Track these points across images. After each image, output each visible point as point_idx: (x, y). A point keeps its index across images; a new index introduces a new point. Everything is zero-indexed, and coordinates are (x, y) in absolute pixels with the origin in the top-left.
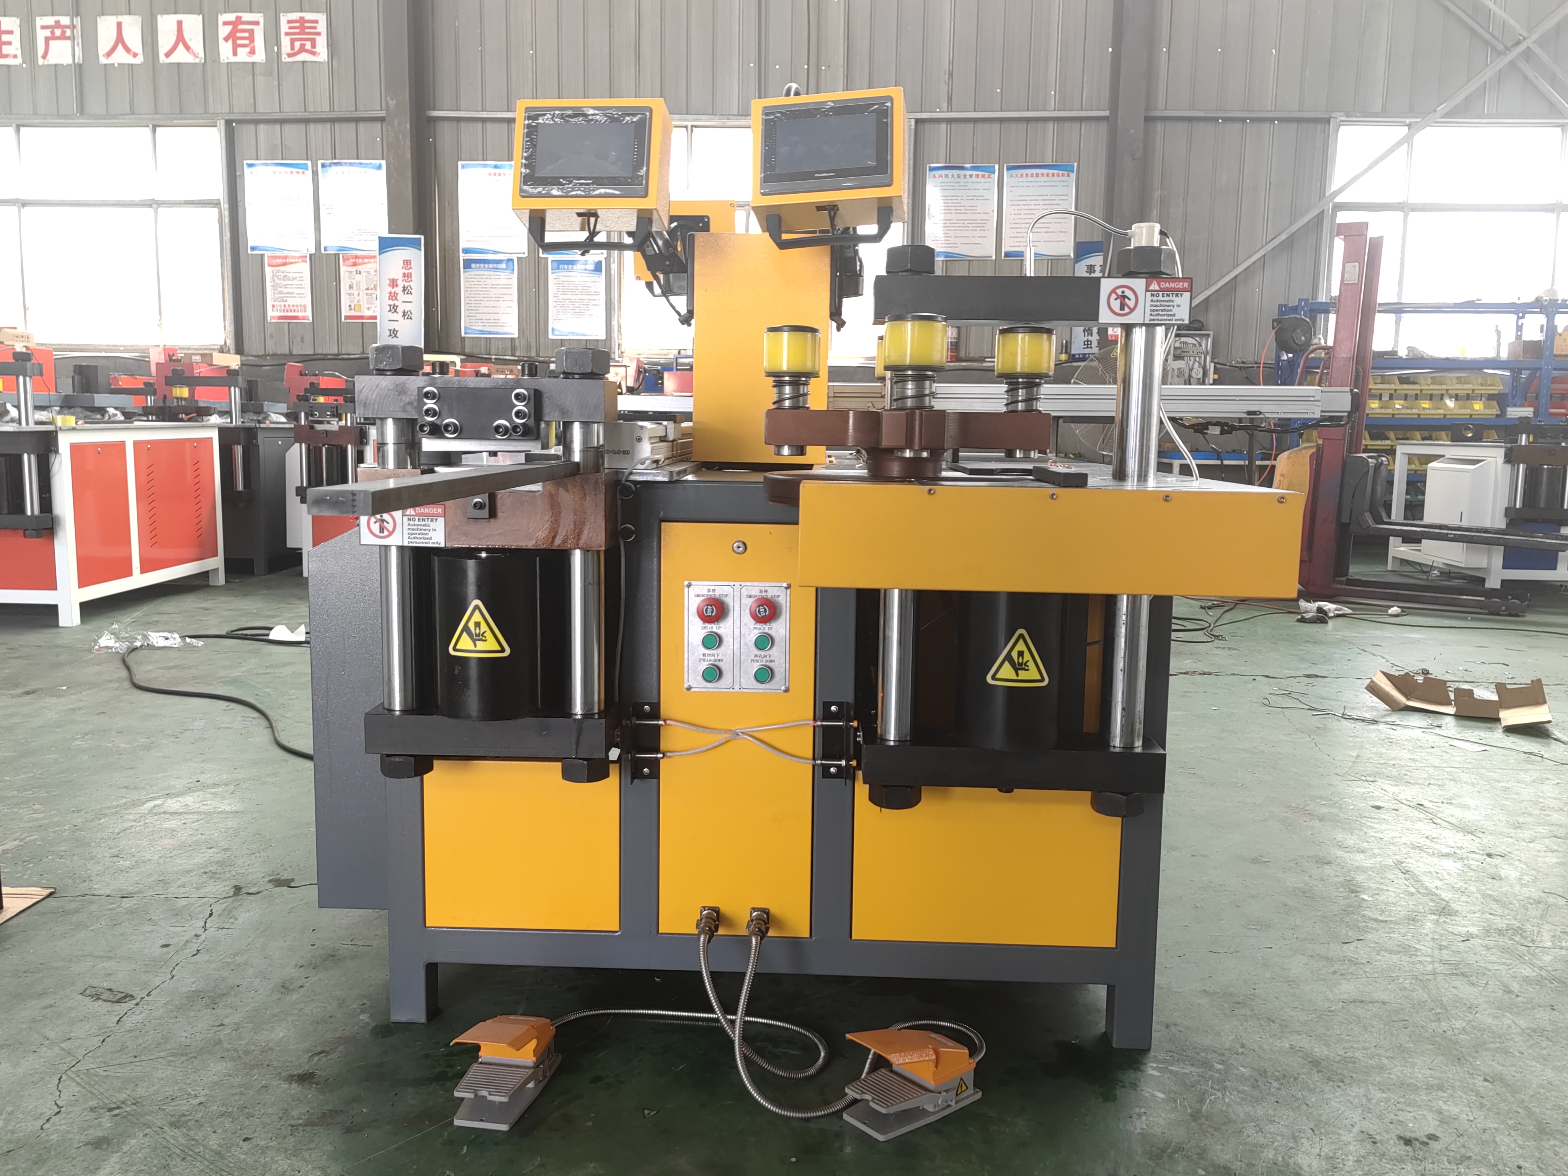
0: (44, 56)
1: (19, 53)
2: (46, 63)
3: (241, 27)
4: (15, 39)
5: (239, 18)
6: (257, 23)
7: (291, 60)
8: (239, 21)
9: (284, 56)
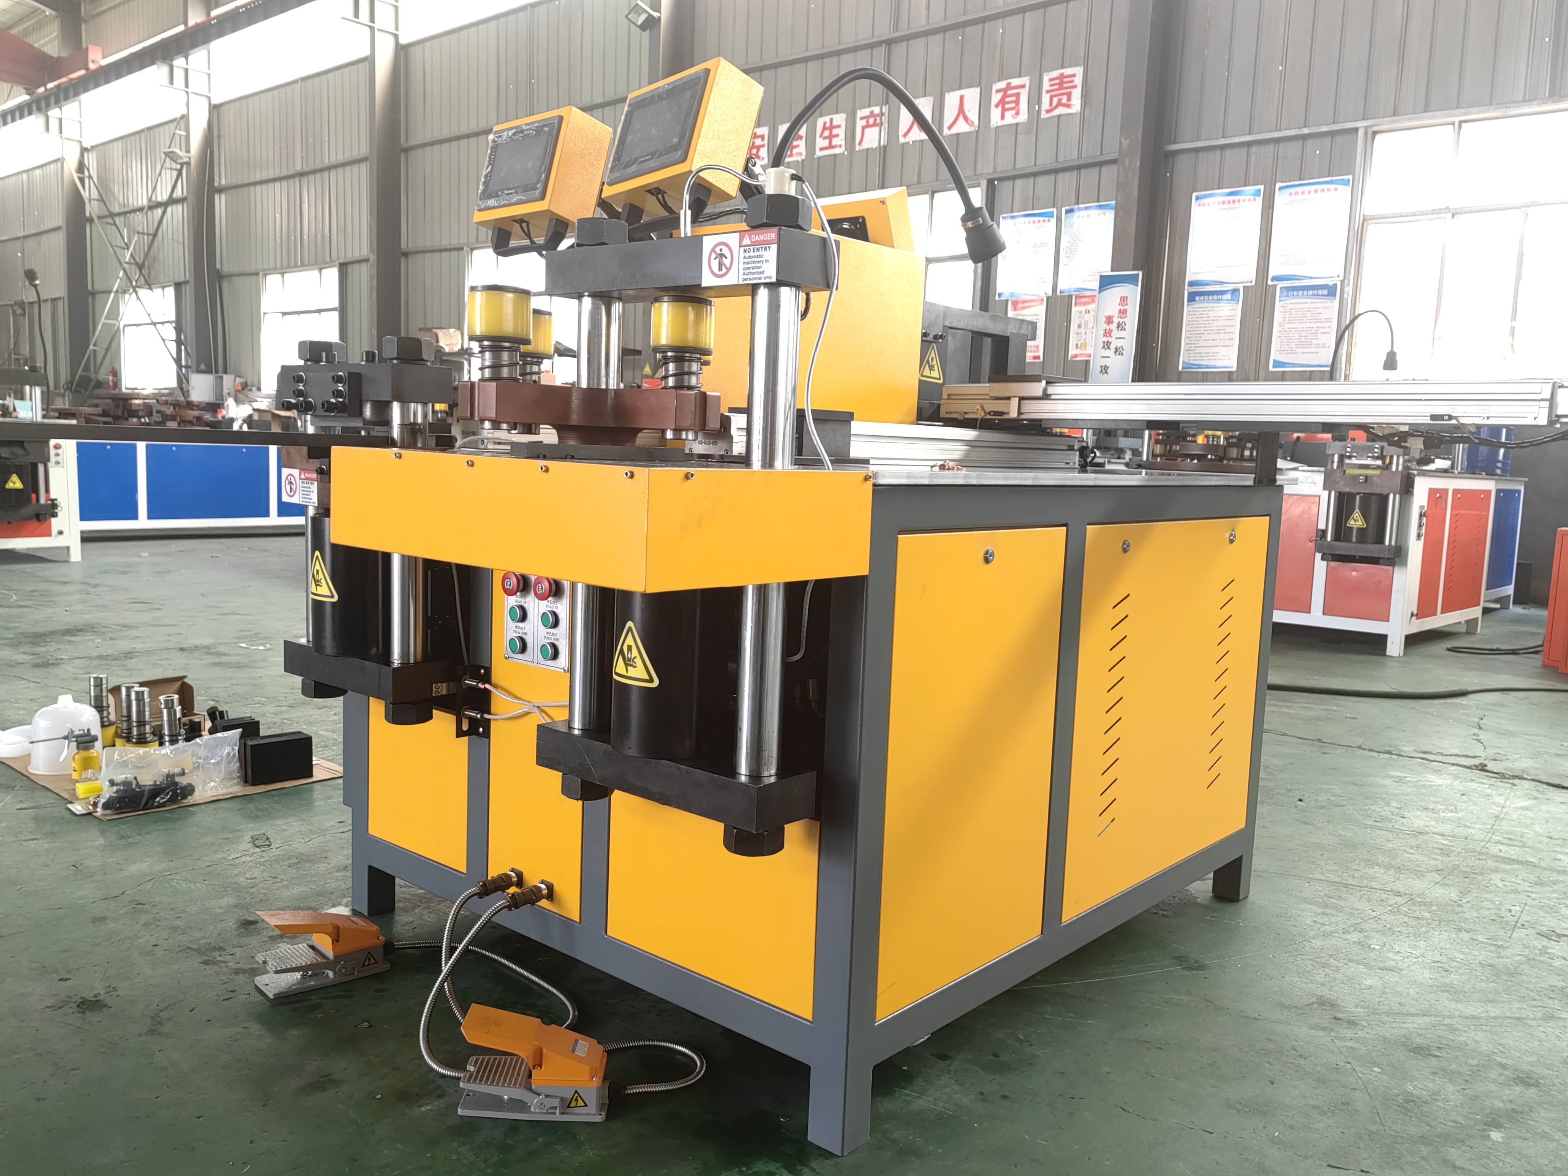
0: (860, 144)
1: (843, 143)
2: (861, 148)
3: (1009, 92)
4: (841, 132)
5: (1009, 84)
6: (1023, 86)
7: (1049, 115)
8: (1009, 87)
9: (1043, 112)
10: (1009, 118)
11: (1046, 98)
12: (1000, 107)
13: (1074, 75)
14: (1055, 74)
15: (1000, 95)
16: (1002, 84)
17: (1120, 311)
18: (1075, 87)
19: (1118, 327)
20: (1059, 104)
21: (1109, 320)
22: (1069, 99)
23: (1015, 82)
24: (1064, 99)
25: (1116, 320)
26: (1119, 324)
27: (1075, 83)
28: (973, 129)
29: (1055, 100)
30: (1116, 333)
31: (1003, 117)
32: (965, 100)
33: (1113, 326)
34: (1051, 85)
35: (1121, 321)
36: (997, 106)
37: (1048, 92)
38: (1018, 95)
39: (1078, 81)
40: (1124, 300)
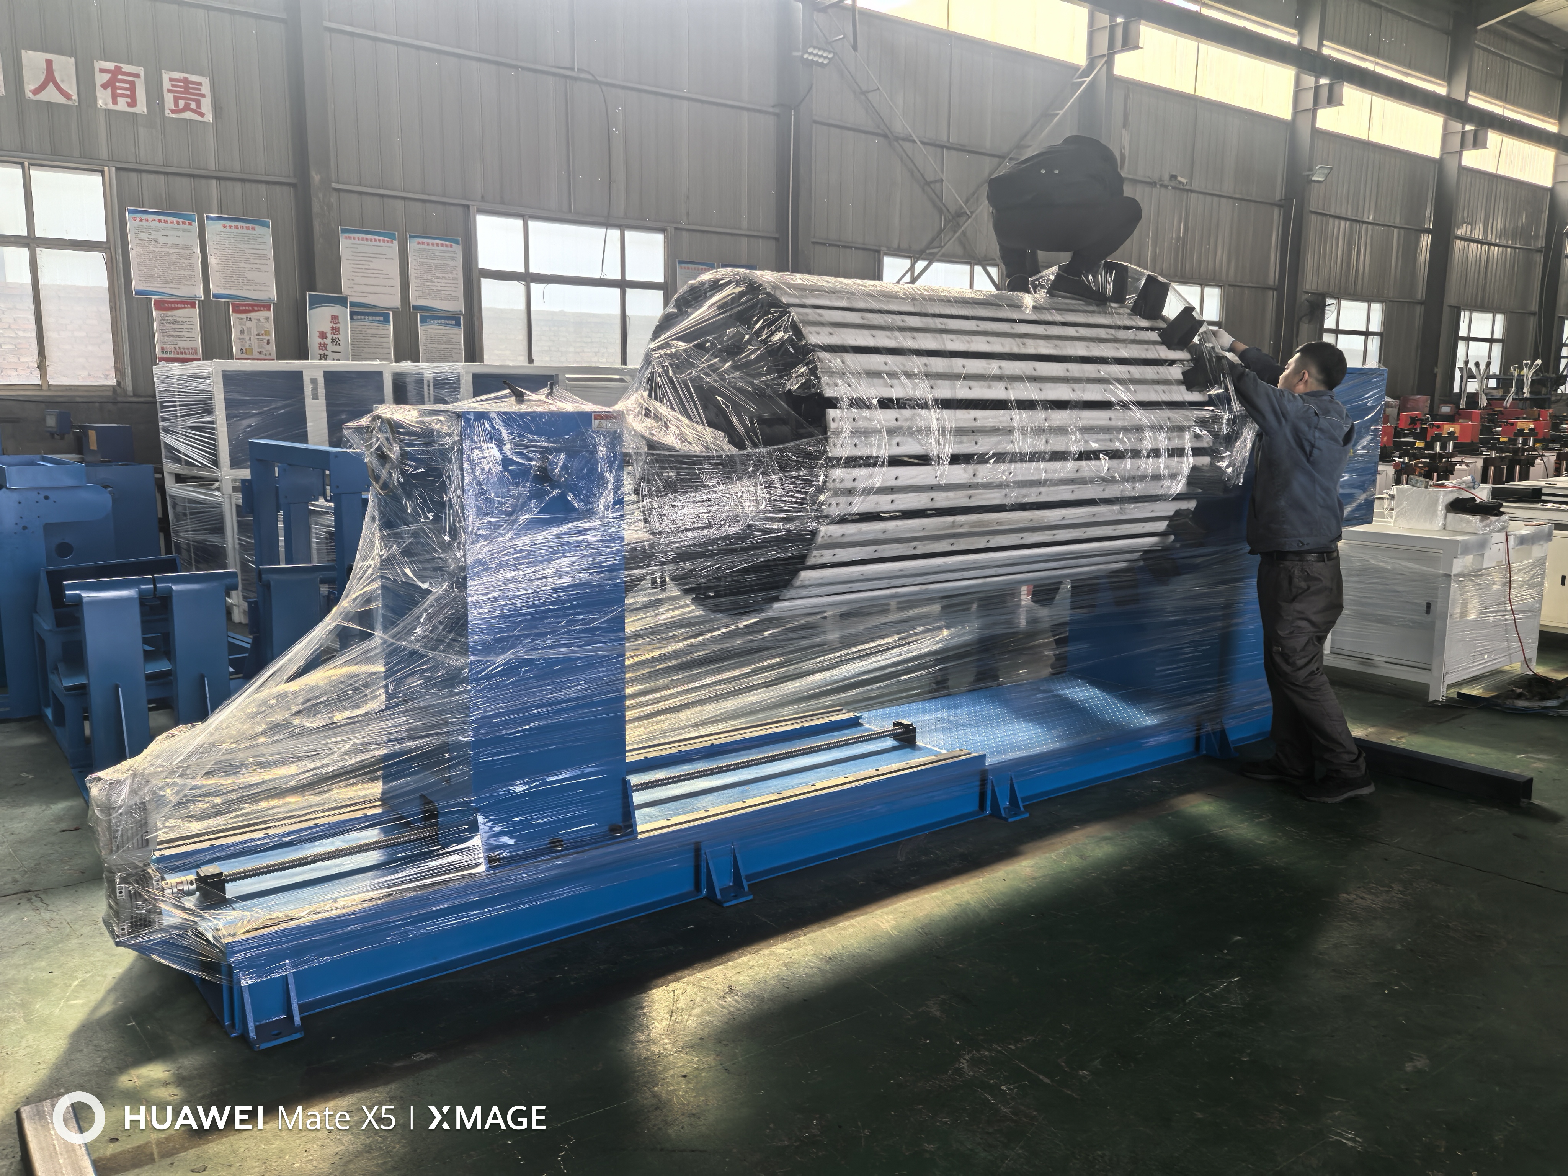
3: (120, 77)
5: (118, 68)
6: (138, 76)
7: (174, 116)
8: (118, 70)
9: (167, 111)
10: (122, 105)
11: (169, 99)
12: (109, 90)
13: (200, 84)
14: (178, 75)
15: (106, 77)
16: (110, 66)
17: (333, 328)
18: (203, 96)
19: (333, 342)
20: (187, 108)
21: (323, 335)
22: (199, 105)
23: (126, 68)
24: (193, 105)
25: (330, 336)
26: (333, 339)
27: (203, 92)
28: (70, 103)
29: (181, 103)
30: (331, 347)
31: (115, 102)
32: (55, 66)
33: (328, 341)
34: (173, 86)
35: (335, 337)
36: (105, 86)
37: (169, 91)
38: (132, 84)
39: (206, 89)
40: (335, 319)
